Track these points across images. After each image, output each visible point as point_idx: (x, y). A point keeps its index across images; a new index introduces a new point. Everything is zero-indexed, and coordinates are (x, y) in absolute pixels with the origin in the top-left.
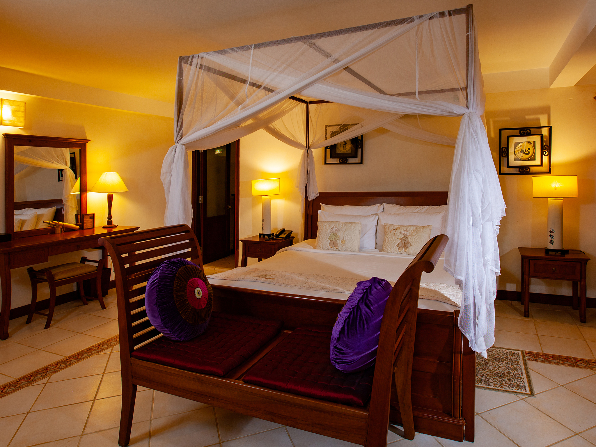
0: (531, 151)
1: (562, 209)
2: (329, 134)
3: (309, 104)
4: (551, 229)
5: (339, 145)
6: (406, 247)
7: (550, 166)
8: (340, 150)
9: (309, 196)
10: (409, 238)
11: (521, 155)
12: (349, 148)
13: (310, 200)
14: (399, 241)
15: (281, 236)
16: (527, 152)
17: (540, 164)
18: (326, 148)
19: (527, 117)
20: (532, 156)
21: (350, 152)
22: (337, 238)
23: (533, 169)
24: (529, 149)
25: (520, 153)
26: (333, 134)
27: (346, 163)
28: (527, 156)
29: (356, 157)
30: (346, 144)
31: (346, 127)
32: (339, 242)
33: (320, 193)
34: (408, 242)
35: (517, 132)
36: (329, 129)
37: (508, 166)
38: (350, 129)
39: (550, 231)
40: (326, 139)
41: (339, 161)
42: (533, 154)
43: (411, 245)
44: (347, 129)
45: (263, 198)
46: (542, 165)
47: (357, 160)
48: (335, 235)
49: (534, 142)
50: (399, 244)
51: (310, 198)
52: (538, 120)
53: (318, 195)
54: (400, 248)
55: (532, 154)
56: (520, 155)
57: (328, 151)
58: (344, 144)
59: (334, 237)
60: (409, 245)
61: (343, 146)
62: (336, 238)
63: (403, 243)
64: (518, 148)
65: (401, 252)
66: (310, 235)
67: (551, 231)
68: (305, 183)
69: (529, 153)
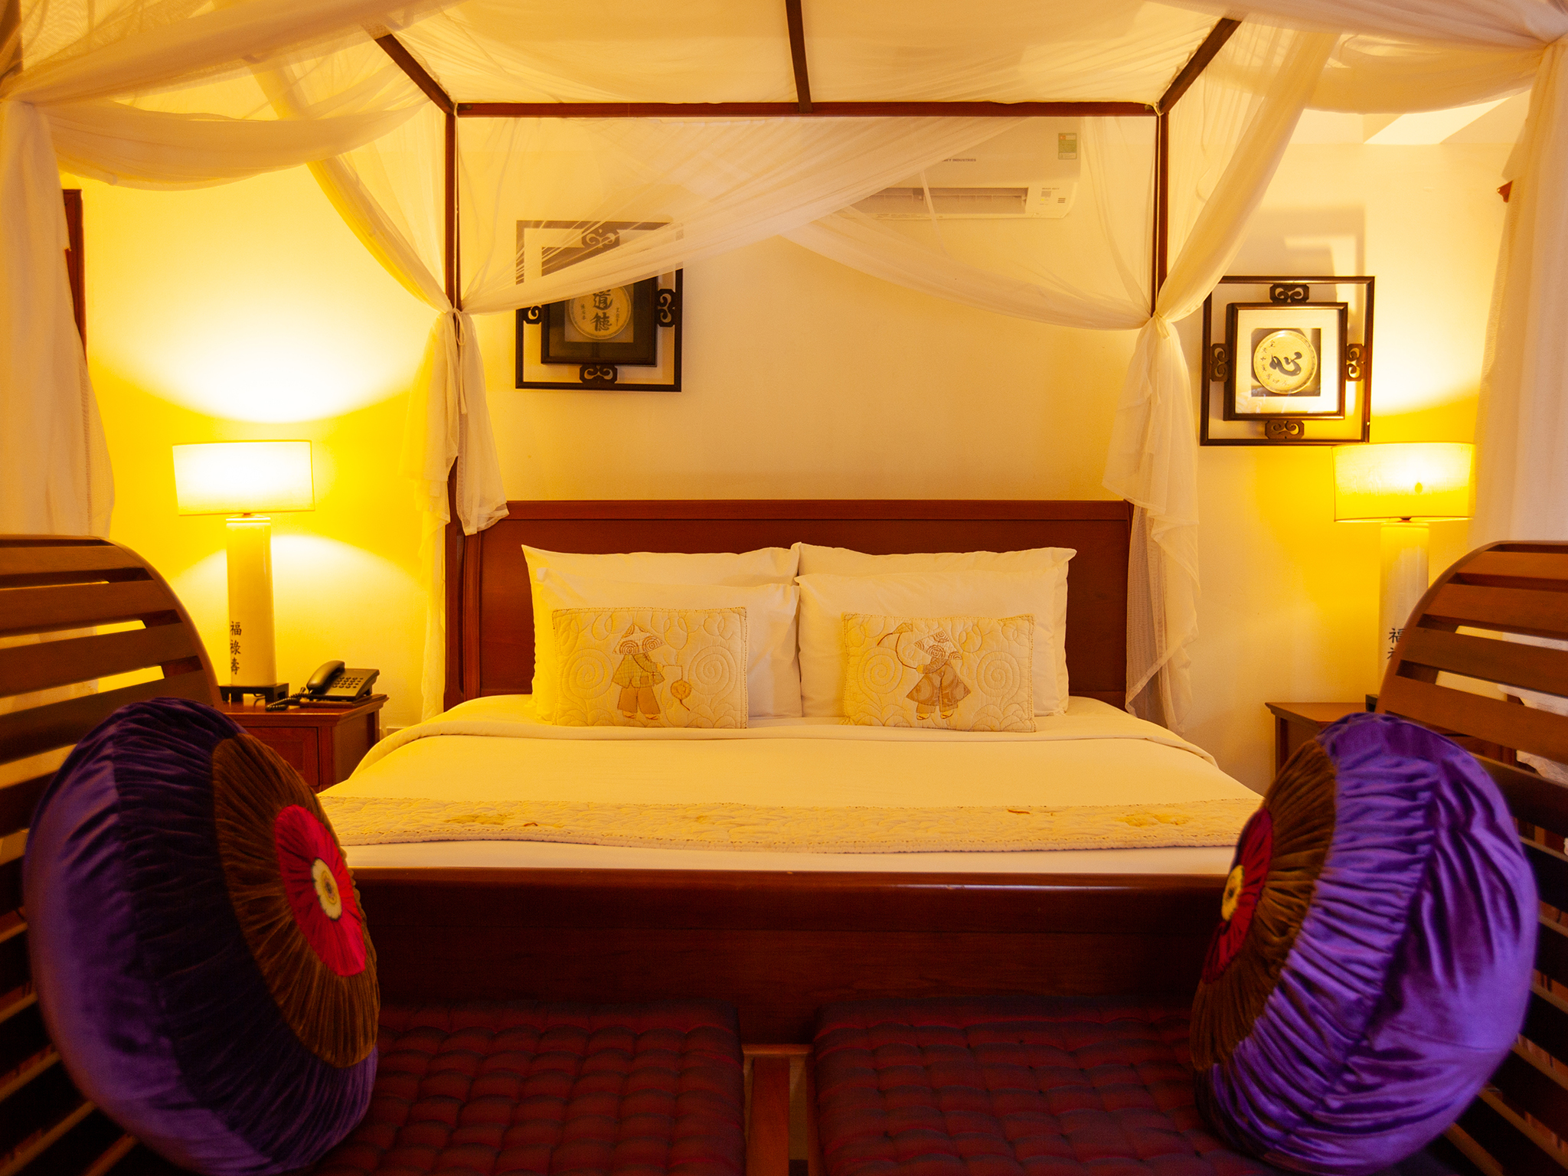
0: (1306, 363)
1: (1428, 562)
2: (534, 259)
3: (459, 114)
4: (1397, 631)
5: (576, 312)
6: (949, 700)
7: (1367, 418)
8: (583, 329)
9: (463, 513)
10: (957, 664)
11: (1272, 378)
12: (619, 324)
13: (469, 530)
14: (917, 676)
15: (333, 692)
16: (1291, 367)
17: (1334, 408)
18: (522, 315)
19: (1293, 242)
20: (1308, 384)
21: (628, 338)
22: (654, 676)
23: (1311, 429)
24: (1299, 355)
25: (1270, 370)
26: (555, 260)
27: (613, 386)
28: (1292, 382)
29: (650, 361)
30: (606, 307)
31: (612, 237)
32: (662, 692)
33: (510, 505)
34: (956, 682)
35: (1262, 291)
36: (538, 241)
37: (1230, 414)
38: (625, 244)
39: (1393, 636)
40: (520, 280)
41: (582, 377)
42: (1311, 374)
43: (967, 691)
44: (616, 243)
45: (236, 523)
46: (1341, 410)
47: (661, 374)
48: (642, 661)
49: (1317, 333)
50: (917, 688)
51: (468, 523)
52: (1326, 253)
53: (506, 512)
54: (926, 704)
55: (1308, 374)
56: (1269, 376)
57: (533, 333)
58: (598, 307)
59: (638, 673)
60: (959, 692)
61: (597, 316)
62: (645, 674)
63: (937, 684)
64: (1262, 349)
65: (928, 722)
66: (472, 679)
67: (1396, 635)
68: (448, 460)
69: (1298, 369)
